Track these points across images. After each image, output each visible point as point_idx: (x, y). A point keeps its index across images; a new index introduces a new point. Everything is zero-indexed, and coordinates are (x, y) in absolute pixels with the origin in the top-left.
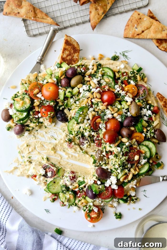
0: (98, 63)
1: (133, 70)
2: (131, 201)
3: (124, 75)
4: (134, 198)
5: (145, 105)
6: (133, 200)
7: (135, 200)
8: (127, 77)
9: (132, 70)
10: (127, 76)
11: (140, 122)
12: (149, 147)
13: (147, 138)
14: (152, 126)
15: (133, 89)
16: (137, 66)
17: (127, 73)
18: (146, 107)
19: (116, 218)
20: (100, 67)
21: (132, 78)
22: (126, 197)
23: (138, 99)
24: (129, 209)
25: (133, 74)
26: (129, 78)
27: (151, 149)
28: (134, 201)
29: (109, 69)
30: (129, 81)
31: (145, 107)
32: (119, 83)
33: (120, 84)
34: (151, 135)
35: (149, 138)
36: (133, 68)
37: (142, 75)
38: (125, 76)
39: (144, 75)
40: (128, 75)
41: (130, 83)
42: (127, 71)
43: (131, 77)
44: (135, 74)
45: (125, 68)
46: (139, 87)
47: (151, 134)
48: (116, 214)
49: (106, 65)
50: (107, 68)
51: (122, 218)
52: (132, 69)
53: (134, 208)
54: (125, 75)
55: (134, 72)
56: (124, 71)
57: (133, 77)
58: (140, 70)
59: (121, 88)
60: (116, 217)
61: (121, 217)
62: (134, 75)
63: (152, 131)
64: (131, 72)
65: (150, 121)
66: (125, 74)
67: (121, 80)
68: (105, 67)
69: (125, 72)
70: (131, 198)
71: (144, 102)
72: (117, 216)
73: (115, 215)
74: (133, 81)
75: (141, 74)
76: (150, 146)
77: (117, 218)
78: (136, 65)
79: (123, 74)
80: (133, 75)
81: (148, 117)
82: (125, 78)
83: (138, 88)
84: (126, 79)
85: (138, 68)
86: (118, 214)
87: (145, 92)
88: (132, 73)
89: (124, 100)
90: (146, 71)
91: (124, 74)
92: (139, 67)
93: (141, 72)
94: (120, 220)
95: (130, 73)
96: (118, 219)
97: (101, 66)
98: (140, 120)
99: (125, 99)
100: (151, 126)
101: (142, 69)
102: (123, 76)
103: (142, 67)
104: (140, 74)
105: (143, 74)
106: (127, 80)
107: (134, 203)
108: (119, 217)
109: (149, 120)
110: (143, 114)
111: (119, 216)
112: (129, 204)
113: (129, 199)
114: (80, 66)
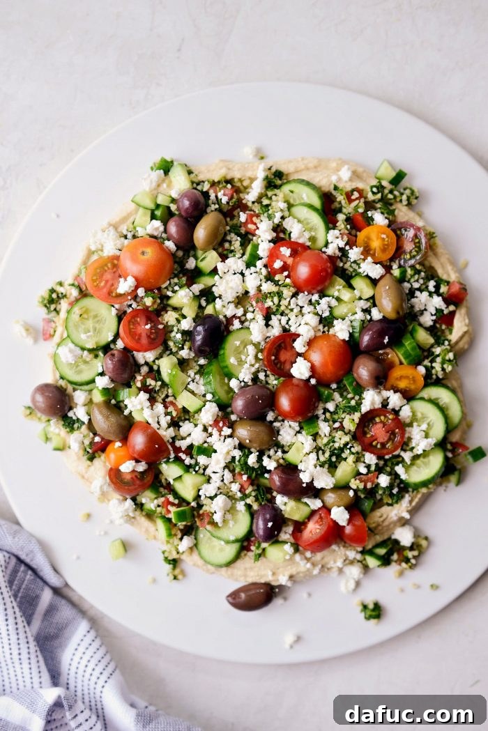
0: (273, 170)
1: (379, 179)
2: (403, 561)
3: (353, 197)
4: (410, 554)
5: (421, 281)
6: (407, 560)
7: (413, 561)
8: (362, 204)
9: (375, 182)
10: (362, 200)
11: (409, 335)
12: (441, 404)
13: (434, 377)
14: (447, 343)
15: (383, 239)
16: (390, 168)
17: (362, 190)
18: (427, 287)
19: (366, 618)
20: (280, 180)
21: (379, 205)
22: (385, 548)
23: (400, 266)
24: (402, 590)
25: (378, 192)
26: (370, 206)
27: (448, 408)
28: (410, 564)
29: (308, 184)
30: (370, 214)
31: (424, 287)
32: (341, 225)
33: (343, 226)
34: (443, 369)
35: (441, 377)
36: (379, 174)
37: (408, 192)
38: (357, 201)
39: (413, 192)
40: (366, 198)
41: (373, 220)
42: (360, 185)
43: (374, 201)
44: (386, 191)
45: (356, 175)
46: (400, 229)
47: (445, 366)
48: (365, 607)
49: (297, 172)
50: (302, 181)
51: (382, 617)
52: (377, 178)
53: (418, 587)
54: (357, 199)
55: (383, 187)
56: (353, 187)
57: (380, 200)
58: (398, 178)
59: (346, 238)
60: (367, 616)
61: (381, 613)
62: (382, 195)
63: (447, 358)
64: (372, 187)
65: (441, 326)
66: (356, 195)
67: (345, 214)
68: (295, 181)
69: (357, 190)
70: (403, 555)
71: (418, 272)
72: (369, 613)
73: (362, 611)
74: (382, 213)
75: (405, 189)
76: (442, 401)
77: (368, 618)
78: (386, 164)
79: (348, 196)
80: (379, 196)
81: (435, 315)
82: (357, 207)
83: (399, 232)
84: (361, 210)
85: (393, 174)
86: (371, 606)
87: (419, 242)
88: (375, 190)
89: (358, 274)
90: (417, 181)
91: (352, 194)
92: (397, 171)
93: (404, 183)
94: (377, 624)
95: (369, 190)
96: (373, 621)
97: (284, 177)
98: (411, 327)
99: (361, 270)
100: (443, 344)
101: (405, 174)
102: (350, 201)
103: (405, 170)
104: (402, 191)
105: (411, 189)
106: (362, 213)
107: (410, 567)
108: (374, 613)
109: (438, 326)
110: (417, 309)
111: (374, 610)
112: (401, 574)
113: (395, 557)
114: (219, 182)
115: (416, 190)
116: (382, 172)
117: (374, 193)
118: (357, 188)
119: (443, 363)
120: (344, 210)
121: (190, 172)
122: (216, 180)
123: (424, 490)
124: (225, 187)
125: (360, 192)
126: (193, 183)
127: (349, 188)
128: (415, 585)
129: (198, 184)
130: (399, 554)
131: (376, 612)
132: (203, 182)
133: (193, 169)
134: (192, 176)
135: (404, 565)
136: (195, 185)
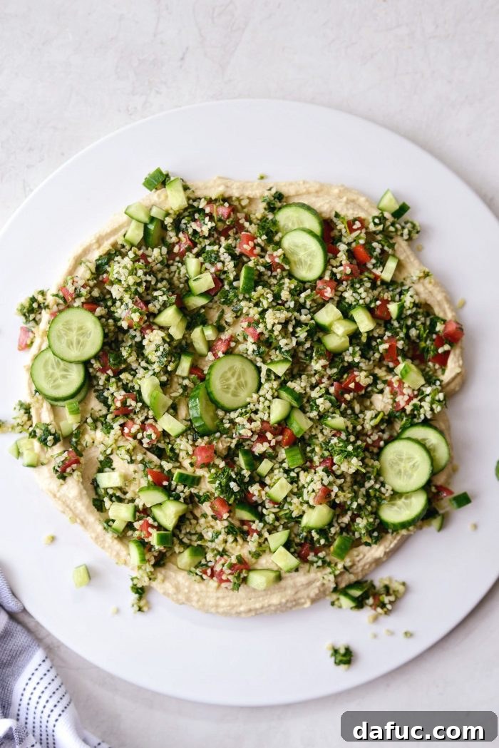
0: (273, 191)
1: (382, 210)
2: (378, 606)
3: (355, 227)
4: (386, 599)
6: (383, 605)
7: (389, 607)
8: (363, 235)
9: (376, 213)
10: (364, 231)
12: (428, 445)
13: (422, 417)
14: (438, 383)
16: (394, 201)
17: (364, 220)
19: (335, 663)
20: (280, 202)
21: (379, 237)
22: (361, 590)
24: (375, 636)
25: (380, 224)
27: (434, 450)
28: (385, 610)
29: (309, 209)
32: (342, 255)
33: (344, 257)
34: (432, 409)
35: (429, 417)
36: (382, 205)
37: (409, 225)
38: (358, 232)
39: (414, 226)
40: (367, 228)
42: (362, 215)
43: (374, 233)
44: (388, 223)
45: (357, 204)
47: (434, 406)
48: (336, 652)
49: (297, 195)
50: (303, 206)
51: (352, 662)
52: (380, 209)
53: (391, 633)
54: (358, 229)
55: (385, 219)
56: (355, 216)
57: (381, 232)
58: (401, 211)
60: (337, 661)
61: (352, 658)
62: (384, 226)
63: (437, 398)
64: (374, 218)
65: (434, 365)
66: (358, 225)
67: (346, 244)
68: (295, 204)
70: (379, 599)
72: (339, 658)
73: (332, 655)
75: (406, 223)
76: (429, 442)
77: (338, 663)
78: (389, 193)
79: (350, 225)
80: (381, 227)
82: (358, 237)
84: (362, 241)
85: (396, 207)
86: (342, 651)
88: (377, 221)
90: (418, 216)
91: (354, 224)
92: (401, 203)
93: (406, 216)
94: (347, 670)
95: (371, 220)
96: (343, 667)
97: (284, 200)
100: (434, 384)
101: (408, 208)
102: (352, 231)
103: (408, 203)
104: (403, 224)
105: (412, 223)
106: (364, 245)
107: (386, 613)
108: (344, 659)
109: (431, 364)
111: (344, 655)
112: (376, 619)
113: (371, 601)
114: (216, 200)
115: (417, 224)
116: (384, 204)
117: (375, 224)
118: (359, 218)
119: (432, 403)
120: (344, 239)
121: (186, 188)
122: (213, 198)
123: (404, 532)
124: (222, 205)
125: (361, 221)
126: (189, 199)
127: (351, 218)
128: (388, 631)
129: (194, 201)
130: (374, 598)
131: (346, 657)
132: (200, 199)
133: (189, 184)
134: (188, 192)
135: (379, 610)
136: (191, 202)
